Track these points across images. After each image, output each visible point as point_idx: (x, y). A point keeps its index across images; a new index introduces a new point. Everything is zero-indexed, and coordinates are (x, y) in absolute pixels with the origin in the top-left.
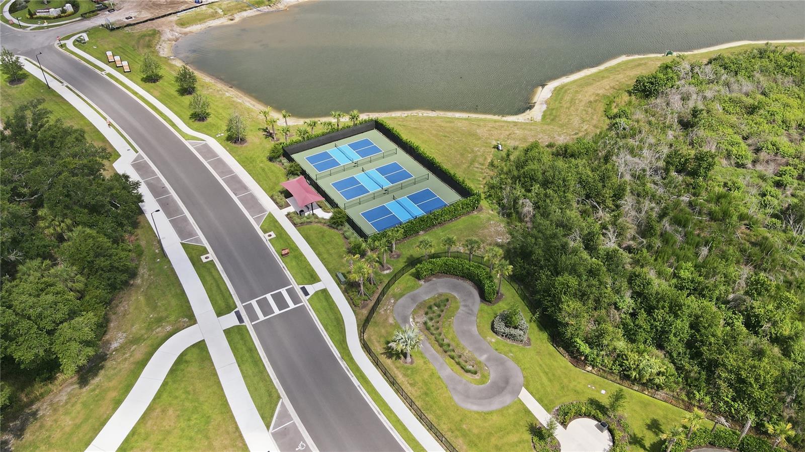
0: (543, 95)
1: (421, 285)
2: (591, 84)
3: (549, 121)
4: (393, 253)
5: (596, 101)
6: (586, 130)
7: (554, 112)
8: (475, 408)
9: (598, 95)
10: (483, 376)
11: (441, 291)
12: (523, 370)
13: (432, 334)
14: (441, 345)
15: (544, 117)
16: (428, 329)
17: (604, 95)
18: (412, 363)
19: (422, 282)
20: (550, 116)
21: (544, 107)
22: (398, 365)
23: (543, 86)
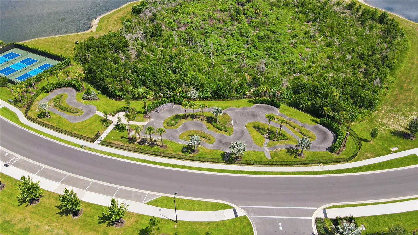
0: (95, 22)
1: (50, 94)
2: (115, 14)
3: (99, 30)
4: (35, 88)
5: (118, 20)
6: (115, 30)
7: (101, 27)
8: (79, 121)
9: (119, 17)
10: (81, 112)
11: (59, 93)
12: (96, 106)
13: (58, 107)
14: (62, 109)
15: (97, 29)
16: (56, 106)
17: (121, 17)
18: (51, 117)
19: (50, 93)
20: (99, 28)
21: (97, 26)
22: (45, 119)
23: (96, 19)
